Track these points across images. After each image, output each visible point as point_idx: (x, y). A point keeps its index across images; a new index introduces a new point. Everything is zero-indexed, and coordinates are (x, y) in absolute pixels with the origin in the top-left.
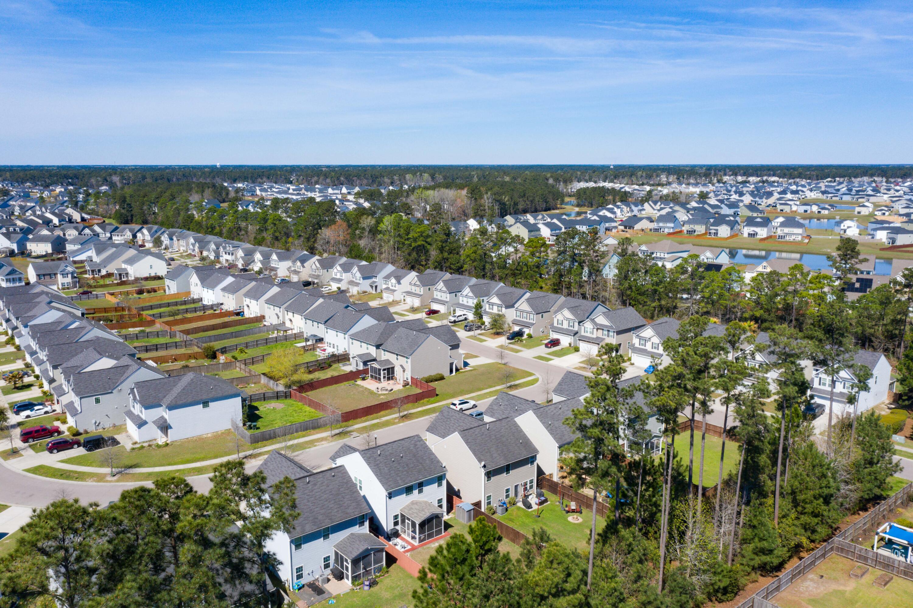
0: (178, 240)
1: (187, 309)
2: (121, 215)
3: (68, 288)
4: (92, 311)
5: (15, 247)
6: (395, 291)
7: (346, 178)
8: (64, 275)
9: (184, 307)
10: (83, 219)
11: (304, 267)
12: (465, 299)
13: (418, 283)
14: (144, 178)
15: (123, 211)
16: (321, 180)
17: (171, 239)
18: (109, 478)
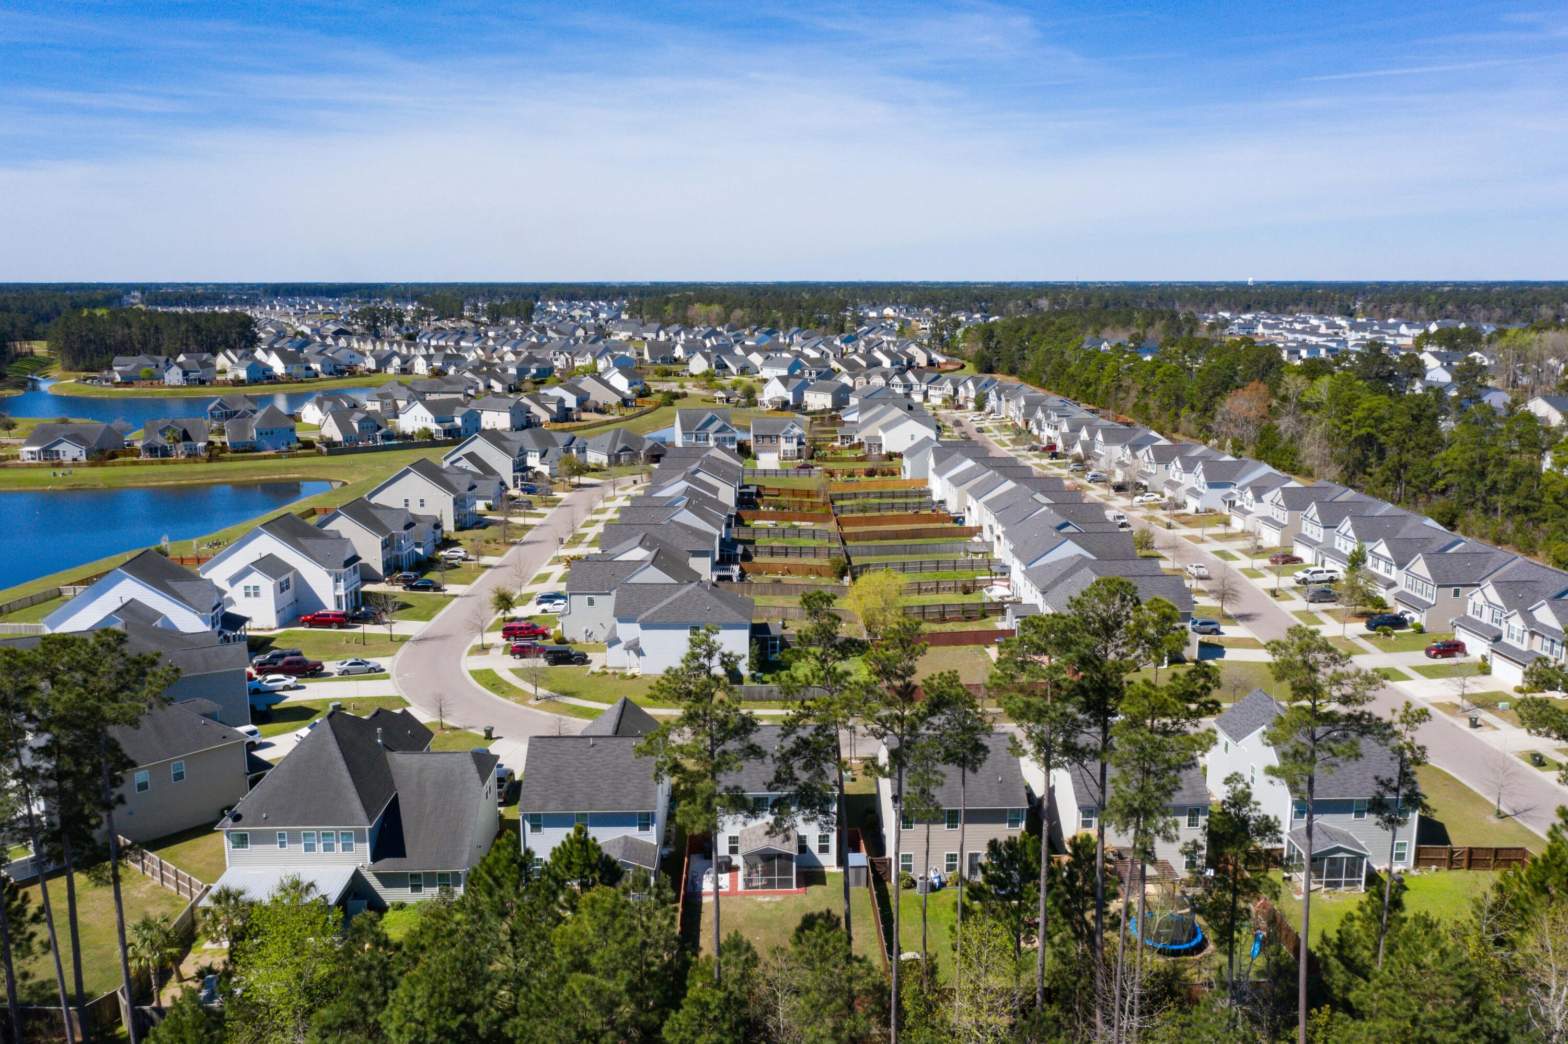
0: (1007, 401)
1: (893, 504)
2: (983, 358)
3: (791, 459)
4: (776, 493)
5: (790, 397)
6: (1249, 513)
7: (1459, 307)
8: (788, 439)
9: (891, 501)
10: (931, 363)
11: (1135, 457)
12: (1343, 541)
13: (1282, 503)
14: (1087, 302)
15: (986, 353)
16: (1407, 309)
17: (1000, 399)
18: (532, 702)
